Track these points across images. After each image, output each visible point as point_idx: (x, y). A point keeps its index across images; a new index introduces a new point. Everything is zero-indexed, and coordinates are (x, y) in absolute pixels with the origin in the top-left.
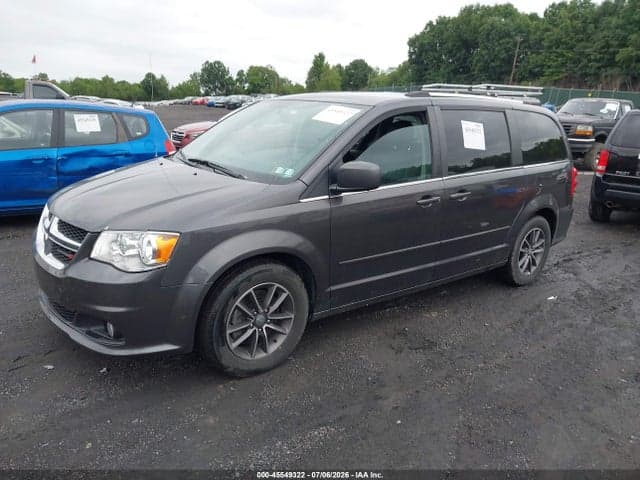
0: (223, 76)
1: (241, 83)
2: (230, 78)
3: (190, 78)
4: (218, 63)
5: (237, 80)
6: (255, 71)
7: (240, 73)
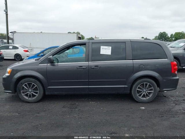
0: (166, 36)
1: (172, 38)
2: (168, 37)
3: (154, 38)
4: (164, 32)
5: (170, 37)
6: (177, 34)
7: (172, 35)
